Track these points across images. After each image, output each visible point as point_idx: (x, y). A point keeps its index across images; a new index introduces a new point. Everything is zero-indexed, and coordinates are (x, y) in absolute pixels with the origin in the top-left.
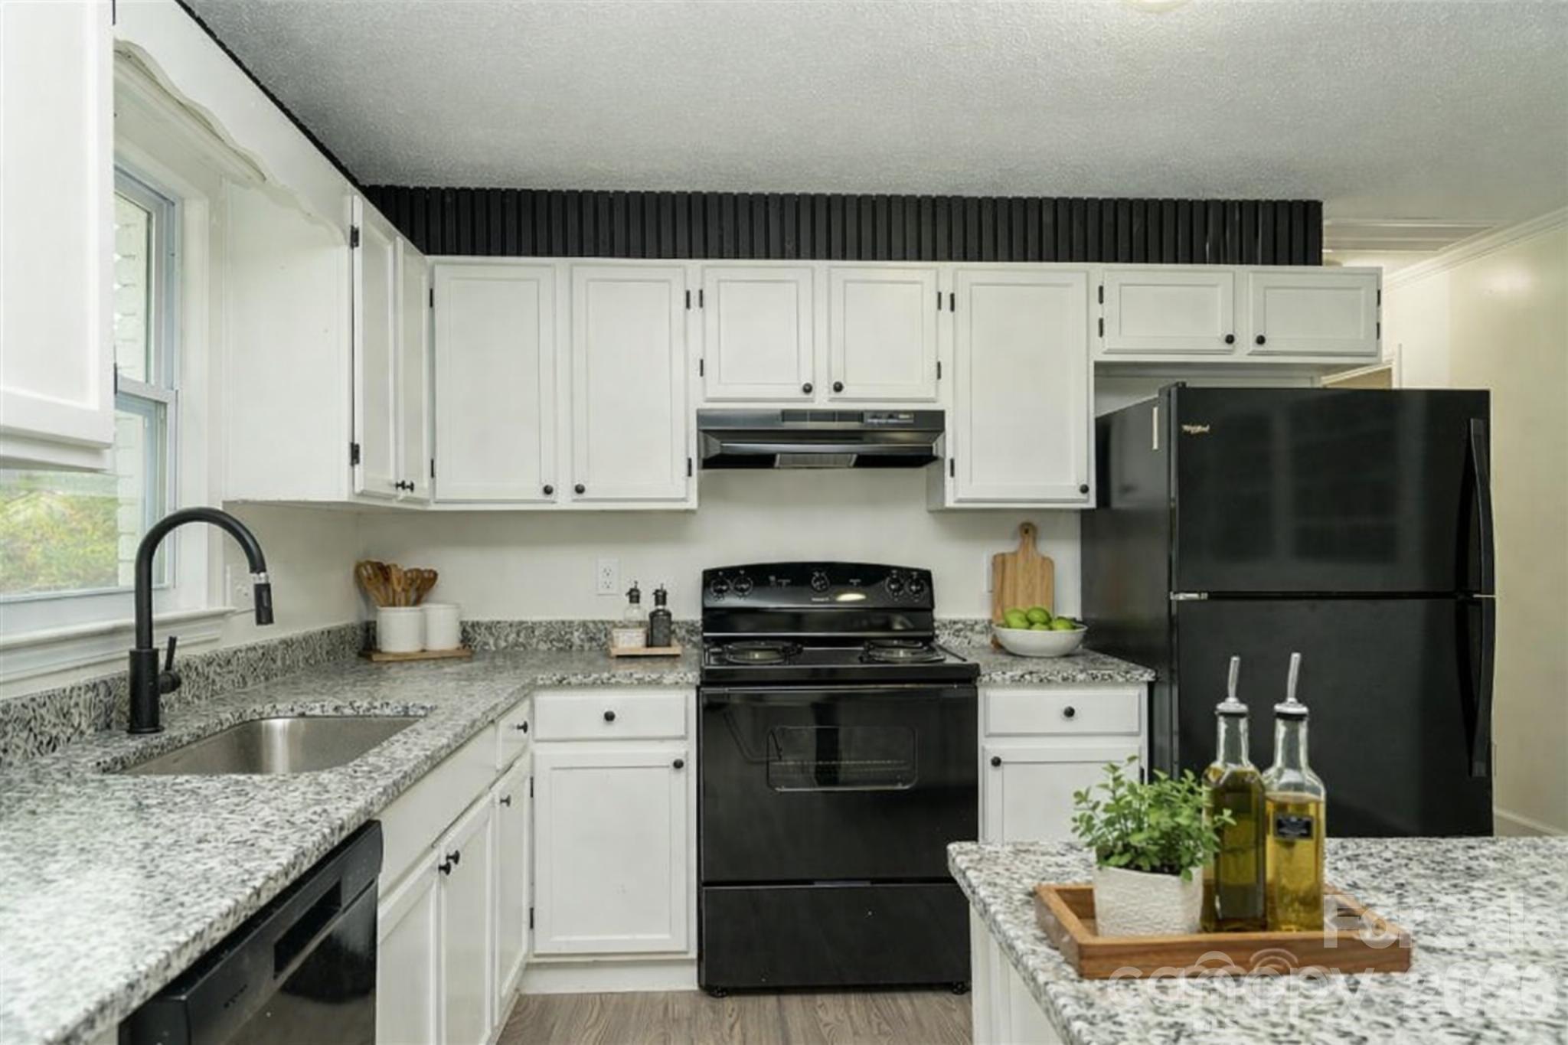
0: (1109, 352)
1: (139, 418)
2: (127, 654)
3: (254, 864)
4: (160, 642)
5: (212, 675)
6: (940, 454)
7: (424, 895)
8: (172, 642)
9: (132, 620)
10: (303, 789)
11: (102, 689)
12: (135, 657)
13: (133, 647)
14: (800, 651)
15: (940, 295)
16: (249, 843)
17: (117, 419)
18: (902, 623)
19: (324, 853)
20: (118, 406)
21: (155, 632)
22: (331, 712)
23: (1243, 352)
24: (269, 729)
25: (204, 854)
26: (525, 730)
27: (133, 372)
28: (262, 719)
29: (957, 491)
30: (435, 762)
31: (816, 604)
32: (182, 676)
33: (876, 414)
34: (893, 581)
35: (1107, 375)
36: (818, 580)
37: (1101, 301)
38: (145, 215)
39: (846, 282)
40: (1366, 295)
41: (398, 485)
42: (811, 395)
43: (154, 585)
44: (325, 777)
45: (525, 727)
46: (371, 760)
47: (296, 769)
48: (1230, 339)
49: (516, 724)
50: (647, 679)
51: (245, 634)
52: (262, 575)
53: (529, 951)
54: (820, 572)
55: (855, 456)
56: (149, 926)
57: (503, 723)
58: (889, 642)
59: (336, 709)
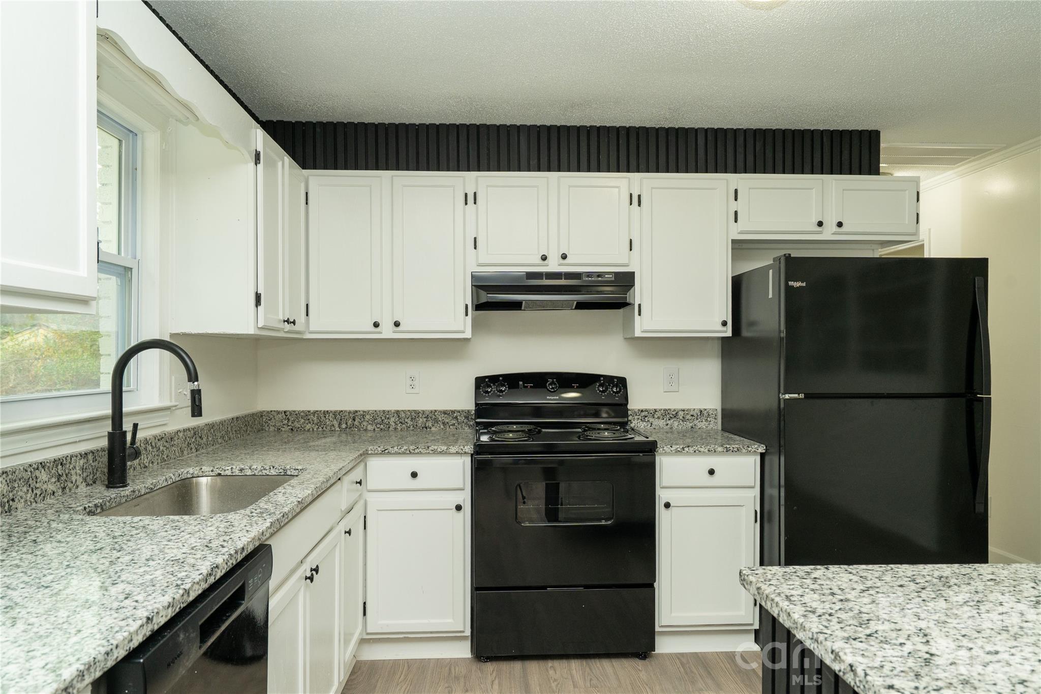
0: (741, 233)
1: (114, 278)
2: (107, 434)
3: (184, 574)
4: (127, 427)
5: (161, 448)
6: (632, 302)
7: (296, 595)
8: (135, 426)
9: (109, 411)
10: (217, 524)
11: (90, 457)
12: (111, 436)
13: (110, 430)
14: (540, 432)
15: (631, 195)
16: (181, 561)
17: (99, 279)
18: (607, 413)
19: (231, 566)
20: (100, 270)
21: (124, 420)
22: (237, 473)
23: (829, 232)
24: (197, 484)
25: (152, 569)
26: (361, 484)
27: (110, 248)
28: (193, 477)
29: (643, 325)
30: (304, 506)
31: (551, 400)
32: (142, 449)
33: (589, 274)
34: (601, 385)
35: (740, 247)
36: (551, 384)
37: (736, 200)
38: (116, 142)
39: (570, 187)
40: (910, 196)
41: (284, 321)
42: (546, 262)
43: (124, 389)
44: (231, 516)
45: (360, 483)
46: (262, 505)
47: (214, 512)
48: (820, 224)
49: (355, 481)
50: (439, 450)
51: (184, 421)
52: (196, 383)
53: (362, 630)
54: (553, 379)
55: (575, 302)
56: (116, 615)
57: (347, 480)
58: (598, 426)
59: (241, 470)
